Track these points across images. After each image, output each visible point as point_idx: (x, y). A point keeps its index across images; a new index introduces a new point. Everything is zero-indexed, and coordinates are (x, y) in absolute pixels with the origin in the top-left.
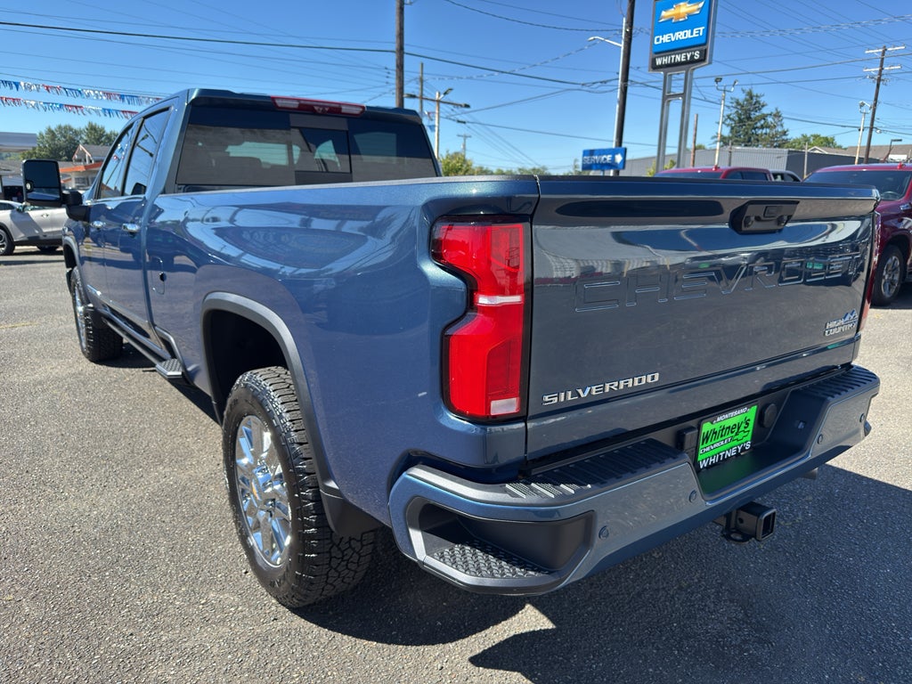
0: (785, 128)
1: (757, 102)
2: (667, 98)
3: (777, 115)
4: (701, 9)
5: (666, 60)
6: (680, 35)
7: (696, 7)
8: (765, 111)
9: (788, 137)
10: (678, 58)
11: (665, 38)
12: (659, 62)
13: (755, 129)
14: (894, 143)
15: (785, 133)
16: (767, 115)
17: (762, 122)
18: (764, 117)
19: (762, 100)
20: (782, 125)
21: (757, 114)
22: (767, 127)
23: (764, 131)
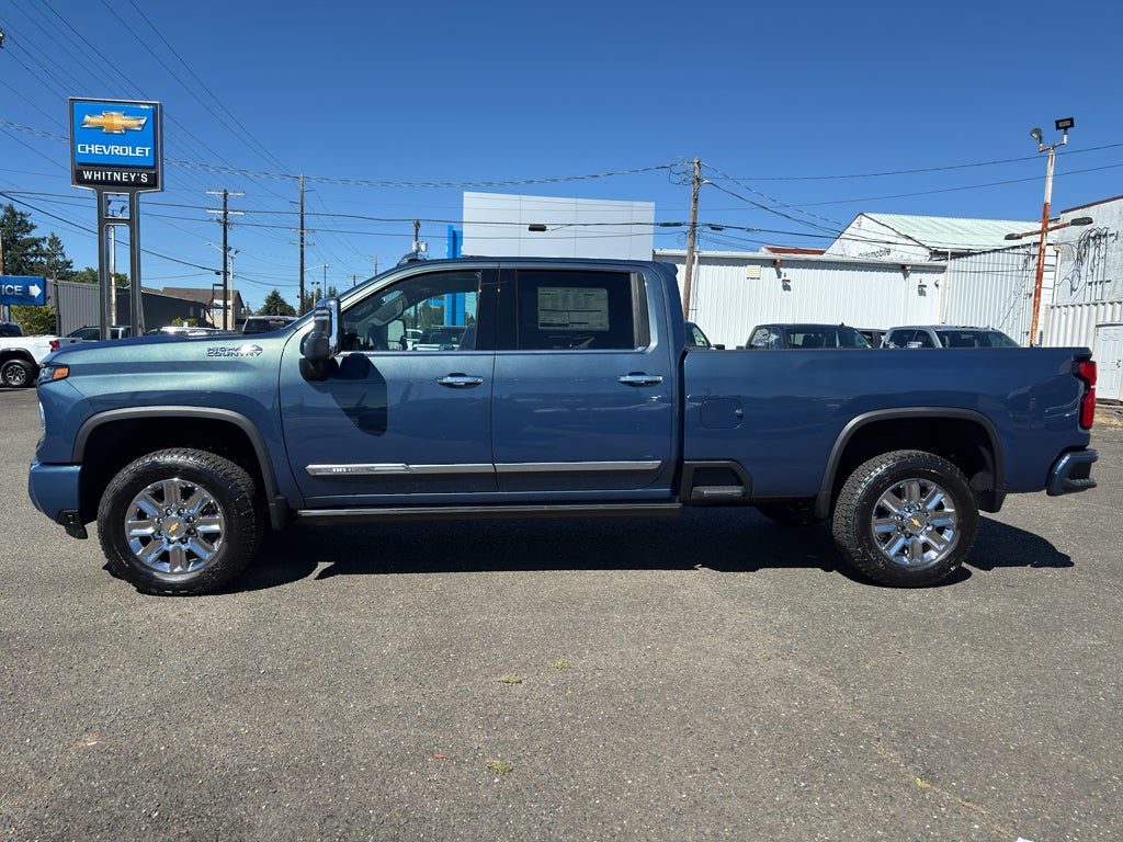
0: (68, 259)
1: (22, 221)
2: (104, 222)
3: (55, 241)
4: (143, 126)
5: (98, 176)
6: (117, 150)
7: (136, 123)
8: (34, 234)
9: (74, 270)
10: (117, 176)
11: (95, 149)
12: (87, 175)
13: (25, 255)
14: (216, 288)
15: (68, 264)
16: (39, 240)
17: (35, 248)
18: (36, 242)
19: (29, 220)
20: (63, 255)
21: (26, 236)
22: (42, 255)
23: (38, 259)
